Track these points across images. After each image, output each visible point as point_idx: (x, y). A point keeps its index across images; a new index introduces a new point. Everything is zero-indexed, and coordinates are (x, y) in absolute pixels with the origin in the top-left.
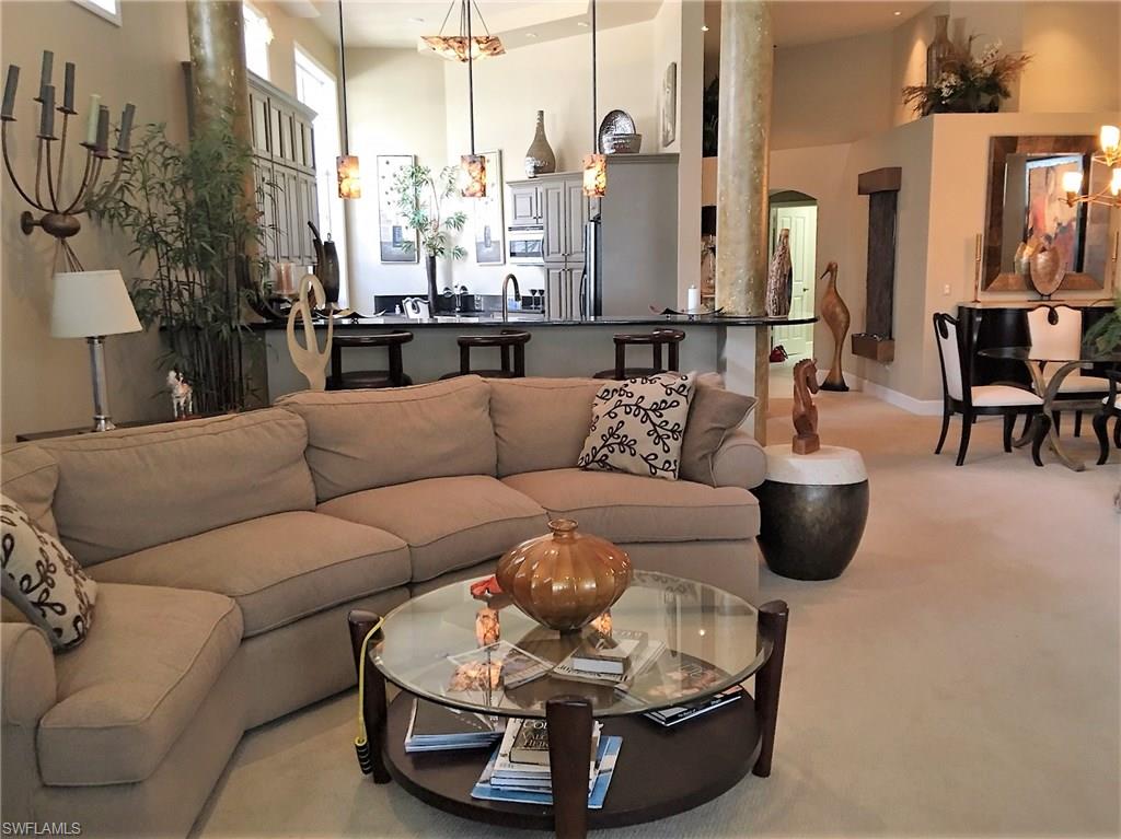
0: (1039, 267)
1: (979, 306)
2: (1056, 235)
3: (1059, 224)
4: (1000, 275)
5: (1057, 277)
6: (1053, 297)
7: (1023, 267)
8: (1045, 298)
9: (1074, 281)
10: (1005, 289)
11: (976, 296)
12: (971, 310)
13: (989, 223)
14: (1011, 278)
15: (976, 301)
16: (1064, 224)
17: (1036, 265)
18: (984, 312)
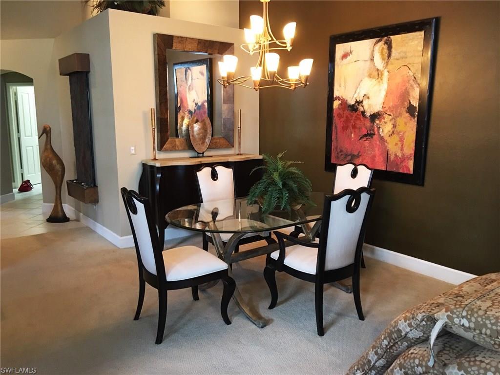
0: (195, 133)
1: (158, 165)
2: (195, 110)
3: (196, 104)
4: (169, 140)
5: (207, 140)
6: (206, 154)
7: (183, 132)
8: (201, 155)
9: (216, 142)
10: (174, 149)
11: (155, 156)
12: (152, 167)
13: (158, 101)
14: (178, 141)
15: (155, 159)
16: (199, 104)
17: (193, 131)
18: (162, 169)
